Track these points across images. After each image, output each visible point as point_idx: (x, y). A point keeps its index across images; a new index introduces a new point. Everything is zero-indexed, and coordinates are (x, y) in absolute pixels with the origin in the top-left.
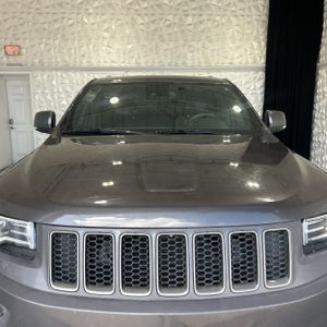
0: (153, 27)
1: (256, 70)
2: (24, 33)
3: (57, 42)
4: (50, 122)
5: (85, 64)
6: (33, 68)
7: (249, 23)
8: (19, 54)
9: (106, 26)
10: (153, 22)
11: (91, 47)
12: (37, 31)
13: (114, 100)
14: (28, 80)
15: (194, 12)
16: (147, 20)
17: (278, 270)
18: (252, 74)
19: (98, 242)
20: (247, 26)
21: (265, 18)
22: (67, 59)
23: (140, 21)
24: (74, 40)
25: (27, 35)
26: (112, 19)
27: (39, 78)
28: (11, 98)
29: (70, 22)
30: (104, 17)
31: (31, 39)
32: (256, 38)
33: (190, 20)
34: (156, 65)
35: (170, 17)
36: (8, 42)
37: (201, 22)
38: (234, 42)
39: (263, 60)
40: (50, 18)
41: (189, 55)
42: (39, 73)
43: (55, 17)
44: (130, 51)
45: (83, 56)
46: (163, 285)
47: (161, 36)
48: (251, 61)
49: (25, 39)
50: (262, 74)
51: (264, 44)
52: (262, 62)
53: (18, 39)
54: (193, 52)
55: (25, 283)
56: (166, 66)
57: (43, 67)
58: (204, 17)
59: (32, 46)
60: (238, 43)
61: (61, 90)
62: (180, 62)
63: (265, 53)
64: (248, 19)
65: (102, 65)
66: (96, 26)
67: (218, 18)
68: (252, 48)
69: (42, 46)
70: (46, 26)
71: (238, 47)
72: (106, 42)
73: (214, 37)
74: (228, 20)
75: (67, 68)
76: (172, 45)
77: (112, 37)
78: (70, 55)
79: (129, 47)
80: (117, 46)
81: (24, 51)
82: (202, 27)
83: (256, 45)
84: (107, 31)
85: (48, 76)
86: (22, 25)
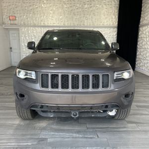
0: (71, 9)
1: (114, 27)
2: (17, 11)
3: (31, 15)
4: (33, 45)
5: (42, 25)
6: (21, 26)
7: (111, 8)
8: (15, 20)
9: (51, 8)
10: (71, 7)
11: (45, 17)
12: (23, 10)
13: (55, 39)
14: (19, 31)
15: (88, 3)
16: (68, 6)
17: (106, 85)
18: (112, 29)
19: (54, 77)
20: (110, 9)
21: (118, 6)
22: (35, 22)
23: (65, 6)
24: (38, 14)
25: (18, 12)
26: (54, 5)
27: (23, 30)
28: (11, 38)
29: (36, 6)
30: (51, 5)
31: (20, 14)
32: (114, 14)
33: (86, 6)
34: (72, 25)
35: (78, 5)
36: (11, 15)
37: (91, 7)
38: (104, 16)
39: (117, 24)
40: (28, 4)
41: (86, 21)
42: (23, 28)
43: (30, 4)
44: (61, 19)
45: (42, 21)
46: (73, 88)
47: (74, 13)
48: (111, 24)
49: (18, 13)
50: (116, 29)
51: (117, 17)
52: (116, 24)
53: (15, 13)
54: (87, 19)
55: (33, 88)
56: (76, 25)
57: (25, 25)
58: (92, 5)
59: (21, 16)
60: (106, 16)
61: (32, 35)
62: (82, 24)
63: (117, 20)
64: (111, 6)
65: (49, 25)
66: (47, 8)
67: (98, 5)
68: (112, 18)
69: (25, 16)
70: (26, 8)
71: (106, 18)
72: (51, 15)
73: (96, 14)
74: (102, 6)
75: (35, 26)
76: (78, 17)
77: (54, 13)
78: (36, 20)
79: (61, 17)
80: (56, 17)
81: (17, 18)
82: (91, 9)
83: (114, 17)
84: (51, 10)
85: (27, 29)
86: (16, 7)
